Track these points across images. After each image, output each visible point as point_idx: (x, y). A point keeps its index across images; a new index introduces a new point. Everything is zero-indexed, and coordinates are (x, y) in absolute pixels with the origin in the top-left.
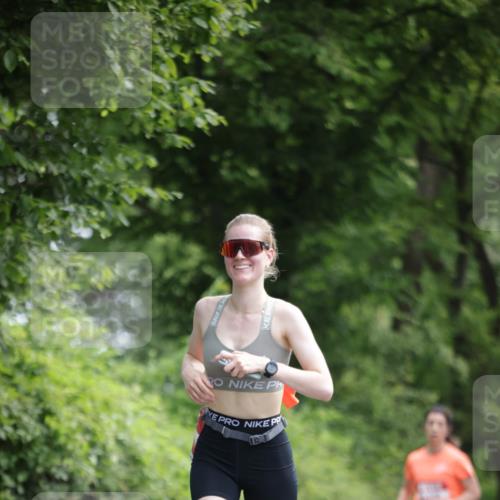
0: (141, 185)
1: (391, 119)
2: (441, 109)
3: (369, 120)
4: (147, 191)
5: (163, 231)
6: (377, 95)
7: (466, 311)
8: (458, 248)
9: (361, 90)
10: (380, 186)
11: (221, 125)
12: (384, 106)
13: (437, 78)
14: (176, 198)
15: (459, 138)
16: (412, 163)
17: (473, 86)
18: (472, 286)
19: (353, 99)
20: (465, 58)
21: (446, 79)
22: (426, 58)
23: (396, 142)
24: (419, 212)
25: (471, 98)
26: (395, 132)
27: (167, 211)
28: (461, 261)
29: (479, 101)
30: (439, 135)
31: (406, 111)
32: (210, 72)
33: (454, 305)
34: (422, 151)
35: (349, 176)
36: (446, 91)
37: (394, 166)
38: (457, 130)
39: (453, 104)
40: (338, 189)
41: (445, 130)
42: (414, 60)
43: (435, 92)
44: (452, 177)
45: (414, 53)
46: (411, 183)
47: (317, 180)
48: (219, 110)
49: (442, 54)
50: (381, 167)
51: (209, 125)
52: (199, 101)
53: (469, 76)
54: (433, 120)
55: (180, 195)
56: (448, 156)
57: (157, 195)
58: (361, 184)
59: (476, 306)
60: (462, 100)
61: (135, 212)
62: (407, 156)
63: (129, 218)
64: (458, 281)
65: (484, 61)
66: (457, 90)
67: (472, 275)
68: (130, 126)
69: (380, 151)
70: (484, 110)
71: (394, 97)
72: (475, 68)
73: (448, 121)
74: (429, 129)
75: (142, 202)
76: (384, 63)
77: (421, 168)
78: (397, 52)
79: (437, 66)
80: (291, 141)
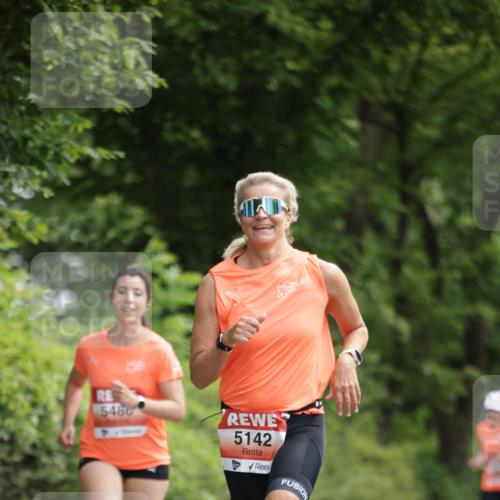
0: (82, 144)
1: (332, 80)
2: (382, 70)
3: (311, 80)
4: (88, 151)
5: (105, 192)
6: (319, 56)
7: (407, 271)
9: (302, 50)
10: (323, 149)
11: (162, 87)
12: (325, 68)
13: (379, 40)
14: (118, 157)
15: (400, 99)
16: (354, 124)
17: (414, 48)
18: (414, 246)
19: (296, 60)
20: (406, 20)
21: (387, 40)
22: (367, 20)
23: (337, 103)
24: (360, 173)
25: (411, 60)
26: (337, 93)
27: (109, 171)
28: (403, 222)
29: (420, 63)
30: (382, 97)
31: (348, 72)
33: (395, 266)
34: (364, 112)
35: (290, 138)
36: (387, 52)
37: (336, 127)
38: (398, 91)
39: (394, 66)
40: (280, 150)
41: (386, 91)
42: (355, 21)
43: (376, 54)
44: (394, 140)
46: (353, 144)
47: (259, 140)
48: (161, 75)
49: (383, 16)
50: (322, 128)
53: (411, 38)
54: (374, 81)
55: (121, 155)
56: (389, 118)
57: (98, 154)
58: (302, 145)
59: (418, 267)
60: (404, 61)
61: (76, 172)
62: (350, 118)
63: (71, 179)
64: (399, 242)
65: (425, 23)
66: (398, 51)
67: (413, 234)
69: (321, 112)
70: (425, 72)
71: (335, 58)
72: (415, 30)
73: (390, 82)
74: (371, 91)
75: (84, 162)
76: (326, 24)
77: (363, 129)
78: (339, 13)
79: (379, 27)
80: (233, 102)
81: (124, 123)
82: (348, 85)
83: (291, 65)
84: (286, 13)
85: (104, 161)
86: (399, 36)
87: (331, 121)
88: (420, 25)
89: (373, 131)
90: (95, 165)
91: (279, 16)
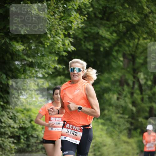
0: (55, 64)
1: (116, 48)
2: (129, 46)
3: (111, 48)
4: (56, 66)
5: (60, 75)
6: (113, 42)
7: (135, 95)
8: (133, 80)
9: (109, 40)
10: (114, 65)
11: (75, 50)
12: (114, 45)
13: (128, 38)
14: (63, 67)
15: (133, 53)
16: (122, 59)
17: (136, 41)
18: (136, 89)
19: (107, 43)
20: (134, 33)
21: (130, 39)
22: (125, 34)
23: (117, 54)
24: (123, 71)
25: (136, 44)
26: (117, 51)
27: (61, 70)
28: (134, 83)
29: (138, 44)
30: (129, 52)
31: (120, 46)
32: (72, 36)
33: (132, 94)
34: (124, 56)
35: (106, 62)
36: (130, 41)
37: (117, 60)
38: (132, 51)
39: (131, 45)
40: (103, 65)
41: (130, 51)
42: (122, 34)
43: (127, 42)
44: (131, 63)
45: (122, 32)
46: (121, 64)
47: (98, 63)
48: (74, 46)
49: (129, 33)
50: (114, 60)
51: (71, 50)
52: (69, 43)
53: (135, 38)
54: (127, 49)
55: (64, 67)
56: (130, 57)
57: (58, 66)
58: (109, 64)
59: (138, 94)
60: (134, 44)
61: (53, 71)
62: (121, 57)
64: (133, 88)
65: (139, 35)
66: (132, 41)
67: (136, 86)
68: (52, 50)
69: (114, 56)
70: (139, 46)
71: (117, 43)
72: (137, 36)
73: (130, 49)
74: (126, 51)
75: (55, 68)
76: (115, 35)
77: (124, 60)
78: (118, 32)
79: (128, 35)
80: (92, 53)
81: (65, 58)
82: (120, 49)
83: (106, 45)
84: (104, 32)
85: (60, 68)
86: (133, 38)
87: (116, 58)
88: (138, 35)
89: (126, 61)
90: (58, 69)
91: (102, 33)
